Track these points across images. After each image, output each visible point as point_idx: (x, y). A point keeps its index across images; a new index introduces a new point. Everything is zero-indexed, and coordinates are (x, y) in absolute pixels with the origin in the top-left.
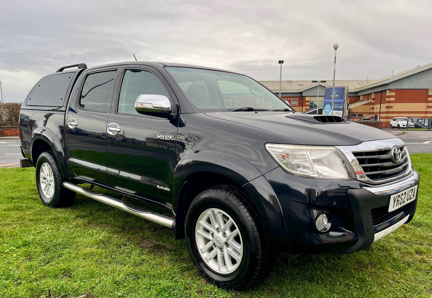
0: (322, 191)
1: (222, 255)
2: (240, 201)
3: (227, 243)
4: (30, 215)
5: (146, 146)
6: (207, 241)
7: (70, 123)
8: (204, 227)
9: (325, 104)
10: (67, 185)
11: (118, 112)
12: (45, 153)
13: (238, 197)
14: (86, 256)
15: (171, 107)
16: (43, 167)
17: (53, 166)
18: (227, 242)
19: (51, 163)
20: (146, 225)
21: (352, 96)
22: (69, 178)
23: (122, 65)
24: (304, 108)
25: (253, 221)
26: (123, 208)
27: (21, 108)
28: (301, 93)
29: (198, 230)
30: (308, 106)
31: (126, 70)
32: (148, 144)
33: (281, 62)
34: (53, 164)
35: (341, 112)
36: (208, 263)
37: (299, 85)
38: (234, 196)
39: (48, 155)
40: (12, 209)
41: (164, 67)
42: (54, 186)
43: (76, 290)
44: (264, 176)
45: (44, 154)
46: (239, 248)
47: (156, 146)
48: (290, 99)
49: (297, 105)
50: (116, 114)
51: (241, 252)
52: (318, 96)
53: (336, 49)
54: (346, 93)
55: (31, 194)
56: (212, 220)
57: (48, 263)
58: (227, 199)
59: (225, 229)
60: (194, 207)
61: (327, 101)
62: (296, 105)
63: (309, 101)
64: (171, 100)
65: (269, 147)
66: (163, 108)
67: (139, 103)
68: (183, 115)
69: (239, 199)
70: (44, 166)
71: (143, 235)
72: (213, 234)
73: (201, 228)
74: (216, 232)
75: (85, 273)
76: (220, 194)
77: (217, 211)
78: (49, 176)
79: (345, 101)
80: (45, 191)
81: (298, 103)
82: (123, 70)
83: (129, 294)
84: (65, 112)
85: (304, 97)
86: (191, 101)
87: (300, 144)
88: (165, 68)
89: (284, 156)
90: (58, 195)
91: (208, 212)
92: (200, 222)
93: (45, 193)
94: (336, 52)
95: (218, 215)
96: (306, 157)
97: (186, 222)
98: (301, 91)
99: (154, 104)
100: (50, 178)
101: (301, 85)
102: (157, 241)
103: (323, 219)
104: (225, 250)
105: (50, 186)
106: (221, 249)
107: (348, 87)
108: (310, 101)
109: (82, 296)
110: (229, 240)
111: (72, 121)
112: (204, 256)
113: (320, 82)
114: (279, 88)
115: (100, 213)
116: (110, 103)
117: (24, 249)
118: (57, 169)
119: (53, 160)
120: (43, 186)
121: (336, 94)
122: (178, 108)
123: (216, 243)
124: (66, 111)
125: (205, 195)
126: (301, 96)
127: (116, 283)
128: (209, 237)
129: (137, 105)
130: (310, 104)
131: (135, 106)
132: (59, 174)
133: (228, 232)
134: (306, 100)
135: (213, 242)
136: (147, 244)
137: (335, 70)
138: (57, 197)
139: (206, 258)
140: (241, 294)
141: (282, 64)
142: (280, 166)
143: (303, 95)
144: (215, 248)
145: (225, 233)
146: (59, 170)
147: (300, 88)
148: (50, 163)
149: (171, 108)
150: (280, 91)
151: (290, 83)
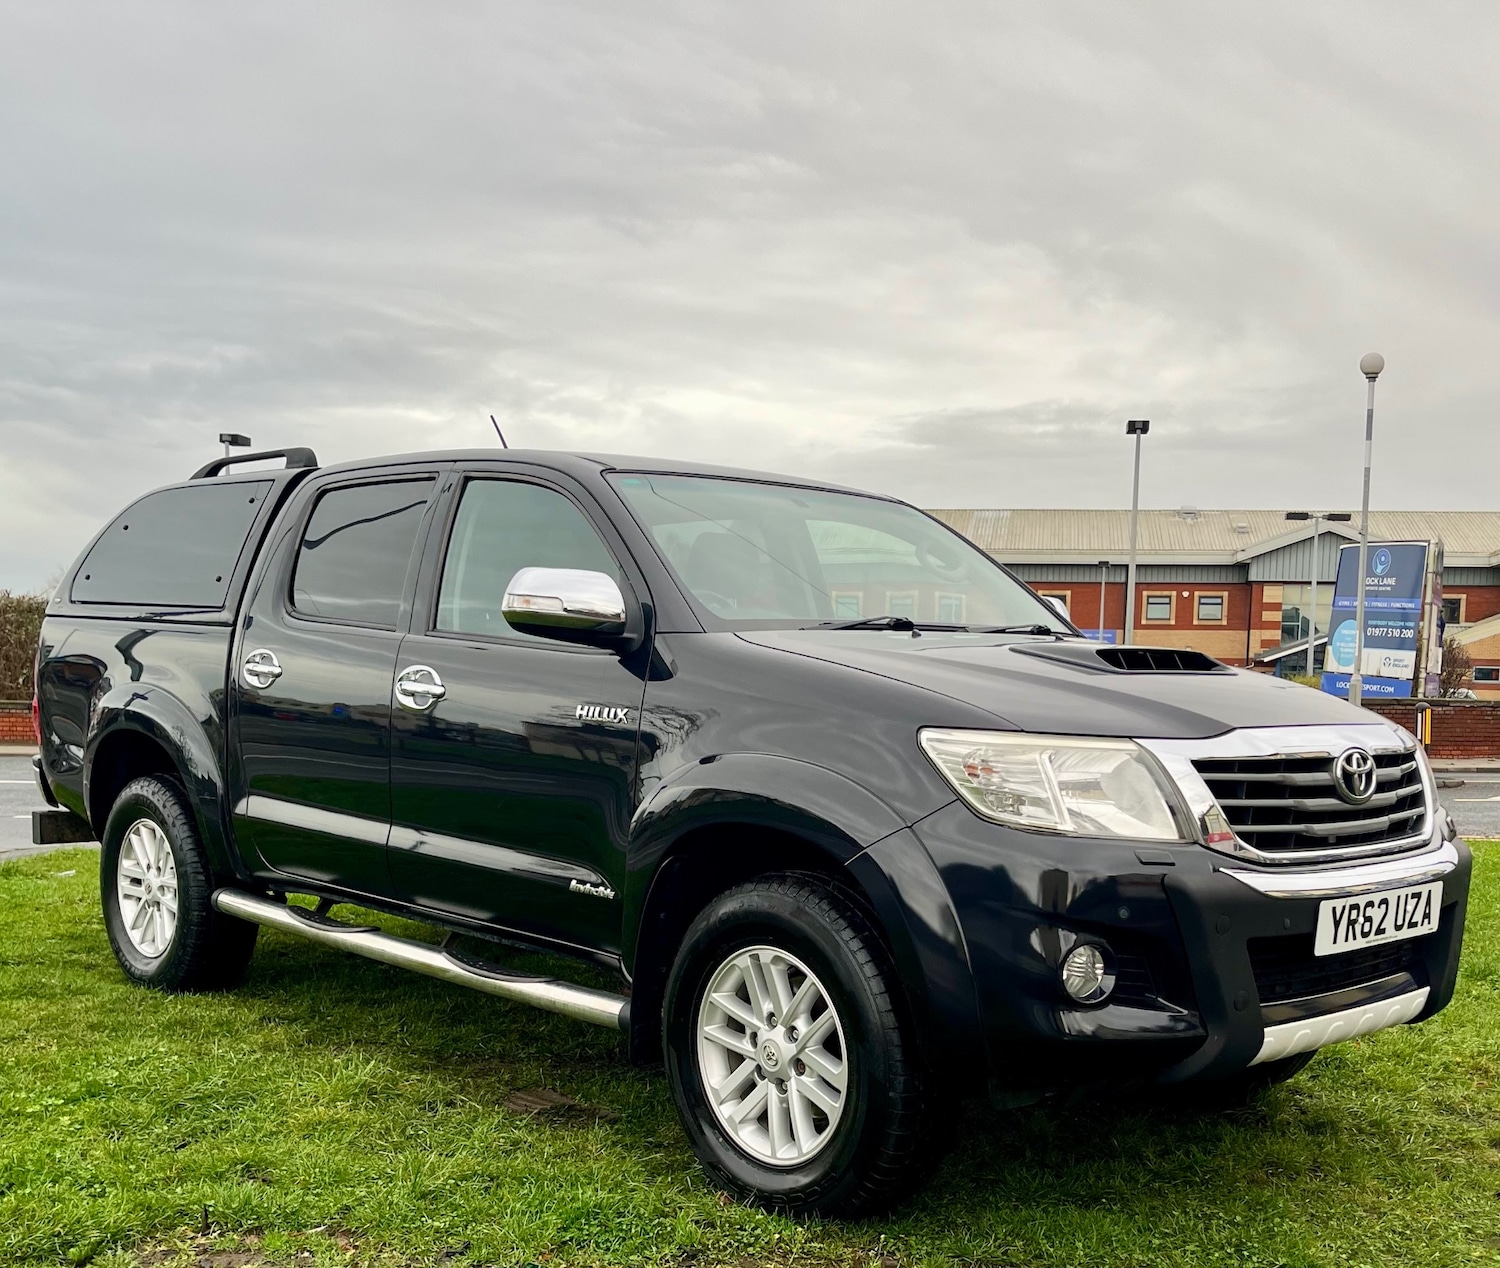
0: (1090, 877)
1: (784, 1105)
2: (842, 916)
3: (799, 1060)
4: (87, 1012)
5: (532, 753)
6: (735, 1059)
7: (250, 666)
8: (726, 1014)
9: (1340, 616)
10: (227, 900)
11: (438, 627)
12: (146, 783)
13: (836, 905)
14: (315, 1129)
15: (626, 612)
16: (133, 837)
17: (174, 832)
18: (801, 1057)
19: (170, 821)
20: (523, 1049)
21: (1477, 583)
22: (238, 876)
23: (455, 461)
24: (1257, 635)
25: (878, 978)
26: (445, 971)
27: (47, 612)
28: (1243, 567)
29: (707, 1025)
30: (1272, 625)
31: (467, 479)
32: (538, 747)
33: (1137, 427)
34: (178, 823)
35: (1410, 656)
36: (737, 1135)
37: (1234, 530)
38: (821, 899)
39: (156, 790)
40: (14, 992)
41: (604, 474)
42: (175, 907)
43: (293, 1213)
44: (913, 831)
45: (139, 787)
46: (836, 1073)
47: (571, 752)
48: (1192, 595)
49: (1225, 623)
50: (428, 633)
51: (843, 1086)
52: (1314, 583)
53: (1372, 376)
54: (1430, 569)
55: (70, 951)
56: (754, 988)
57: (183, 1146)
58: (799, 911)
59: (793, 1015)
60: (695, 948)
61: (1346, 603)
62: (1218, 623)
63: (1281, 604)
64: (627, 588)
65: (929, 740)
66: (597, 614)
67: (516, 597)
68: (664, 637)
69: (838, 912)
70: (137, 833)
71: (514, 1079)
72: (754, 1036)
73: (719, 1017)
74: (767, 1027)
75: (317, 1170)
76: (778, 895)
77: (767, 953)
78: (153, 871)
79: (1427, 607)
80: (138, 928)
81: (1225, 613)
82: (455, 479)
83: (470, 1227)
84: (231, 628)
85: (1254, 586)
86: (693, 592)
87: (1022, 731)
88: (609, 477)
89: (974, 768)
90: (191, 941)
91: (741, 961)
92: (714, 995)
93: (135, 936)
94: (1372, 391)
95: (772, 967)
96: (1038, 769)
97: (665, 1003)
98: (1241, 557)
99: (567, 602)
100: (161, 878)
101: (1241, 531)
102: (566, 1096)
103: (1094, 967)
104: (793, 1085)
105: (159, 910)
106: (781, 1083)
107: (1439, 544)
108: (1284, 607)
109: (314, 1231)
110: (806, 1050)
111: (257, 659)
112: (725, 1112)
113: (1324, 517)
114: (1127, 546)
115: (352, 1010)
116: (405, 600)
117: (91, 1104)
118: (189, 840)
119: (176, 807)
120: (128, 910)
121: (1388, 575)
122: (649, 614)
123: (763, 1064)
124: (234, 624)
125: (729, 906)
126: (1244, 581)
127: (424, 1196)
128: (744, 1045)
129: (511, 602)
130: (1285, 619)
131: (504, 608)
132: (196, 859)
133: (802, 1025)
134: (1264, 601)
135: (755, 1064)
136: (528, 1104)
137: (1367, 470)
138: (184, 950)
139: (730, 1119)
140: (842, 1230)
141: (1142, 435)
142: (960, 798)
143: (1253, 577)
144: (761, 1083)
145: (794, 1028)
146: (199, 846)
147: (1237, 543)
148: (163, 818)
149: (623, 616)
150: (1133, 559)
151: (1189, 521)
